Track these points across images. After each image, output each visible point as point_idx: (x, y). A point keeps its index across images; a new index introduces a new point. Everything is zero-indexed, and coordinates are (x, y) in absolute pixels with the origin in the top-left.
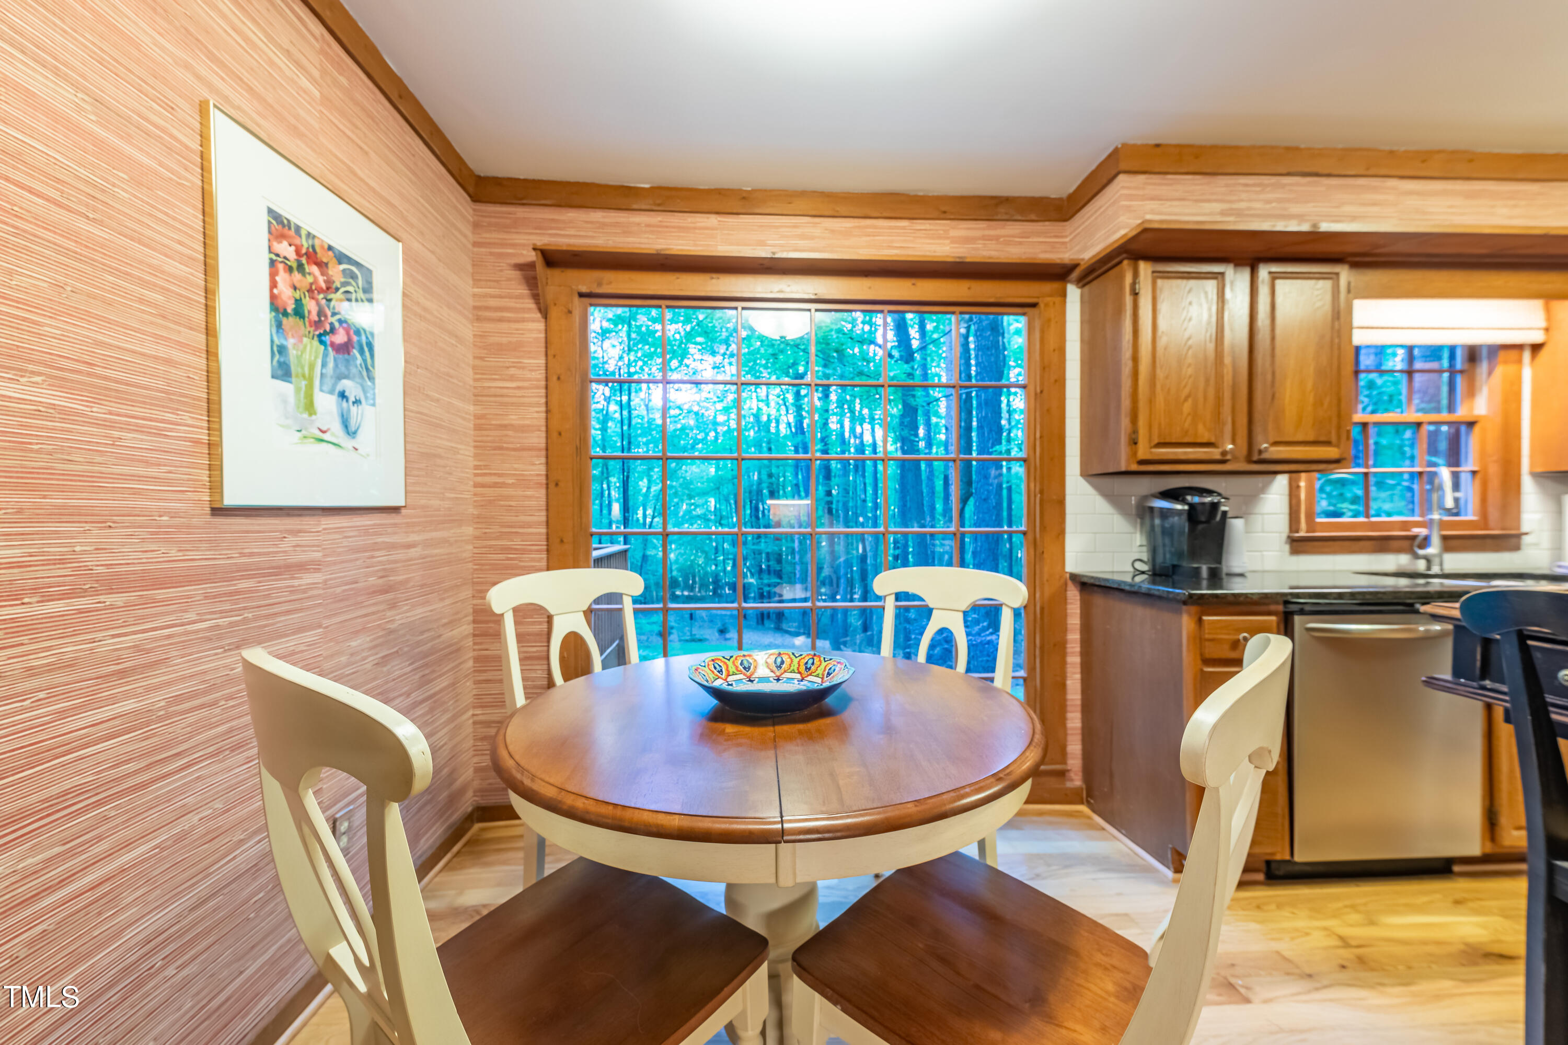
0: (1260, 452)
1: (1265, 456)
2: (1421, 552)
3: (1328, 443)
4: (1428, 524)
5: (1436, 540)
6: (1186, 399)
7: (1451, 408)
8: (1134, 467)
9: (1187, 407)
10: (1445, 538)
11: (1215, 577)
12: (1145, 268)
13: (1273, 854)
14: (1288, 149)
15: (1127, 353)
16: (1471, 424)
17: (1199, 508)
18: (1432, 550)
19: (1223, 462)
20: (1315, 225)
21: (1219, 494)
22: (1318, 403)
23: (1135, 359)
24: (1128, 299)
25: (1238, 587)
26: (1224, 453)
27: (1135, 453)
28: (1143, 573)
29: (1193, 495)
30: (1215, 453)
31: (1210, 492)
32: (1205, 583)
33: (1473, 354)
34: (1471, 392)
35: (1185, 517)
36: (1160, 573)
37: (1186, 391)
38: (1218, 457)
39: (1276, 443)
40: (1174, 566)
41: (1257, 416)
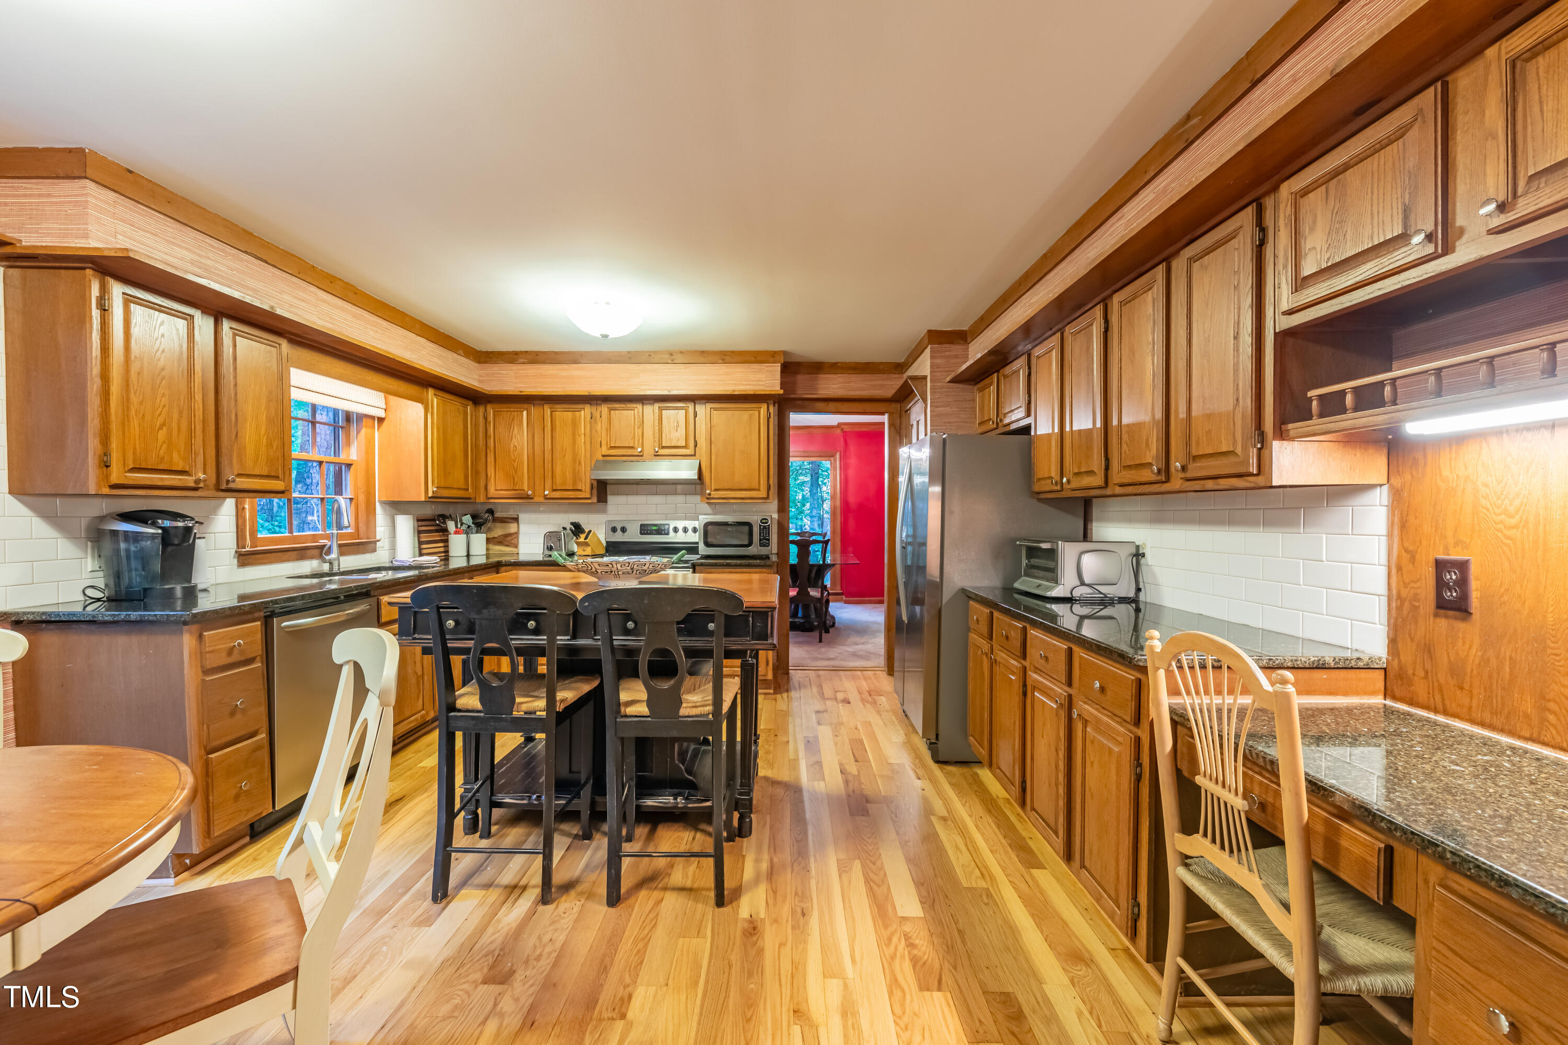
0: (228, 482)
1: (232, 485)
2: (327, 558)
3: (276, 477)
4: (329, 537)
5: (335, 549)
6: (161, 427)
7: (337, 453)
8: (106, 491)
9: (162, 435)
10: (340, 546)
11: (191, 594)
12: (117, 290)
14: (245, 231)
15: (95, 369)
16: (349, 466)
17: (172, 531)
18: (334, 555)
19: (196, 489)
20: (272, 307)
21: (192, 519)
22: (270, 445)
23: (105, 376)
24: (96, 313)
26: (198, 481)
27: (107, 477)
28: (99, 600)
29: (163, 519)
30: (189, 481)
31: (183, 517)
32: (179, 604)
33: (348, 417)
34: (348, 444)
35: (159, 540)
36: (116, 600)
37: (160, 420)
38: (192, 485)
39: (239, 475)
40: (145, 590)
41: (224, 450)
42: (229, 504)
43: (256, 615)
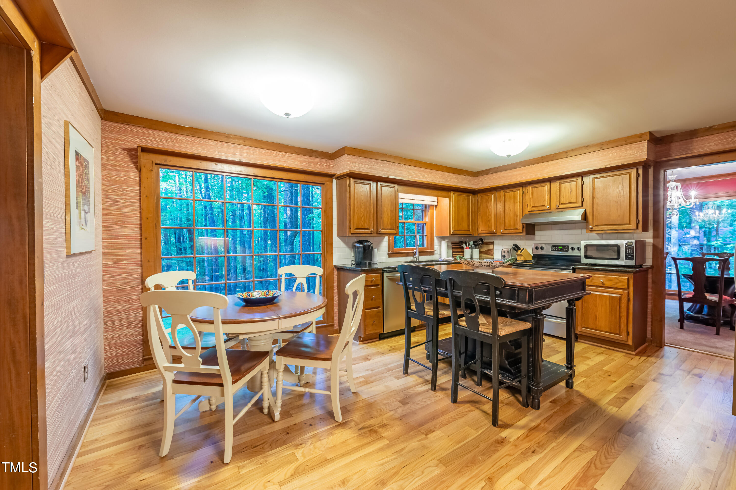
0: (379, 231)
1: (380, 232)
2: (415, 256)
3: (393, 229)
4: (416, 249)
5: (417, 253)
6: (362, 217)
7: (422, 220)
8: (350, 235)
9: (362, 219)
10: (419, 252)
11: (370, 264)
12: (352, 180)
13: (380, 332)
14: (383, 154)
15: (348, 203)
16: (426, 224)
17: (366, 246)
18: (417, 256)
19: (371, 234)
20: (388, 176)
21: (370, 242)
22: (391, 219)
23: (350, 205)
24: (348, 188)
25: (376, 267)
26: (371, 231)
27: (350, 231)
28: (354, 264)
29: (365, 243)
30: (369, 231)
31: (368, 242)
32: (367, 266)
33: (426, 206)
34: (426, 216)
35: (363, 248)
36: (358, 264)
37: (362, 215)
38: (370, 232)
39: (383, 229)
40: (360, 262)
41: (378, 222)
42: (386, 238)
43: (380, 272)
